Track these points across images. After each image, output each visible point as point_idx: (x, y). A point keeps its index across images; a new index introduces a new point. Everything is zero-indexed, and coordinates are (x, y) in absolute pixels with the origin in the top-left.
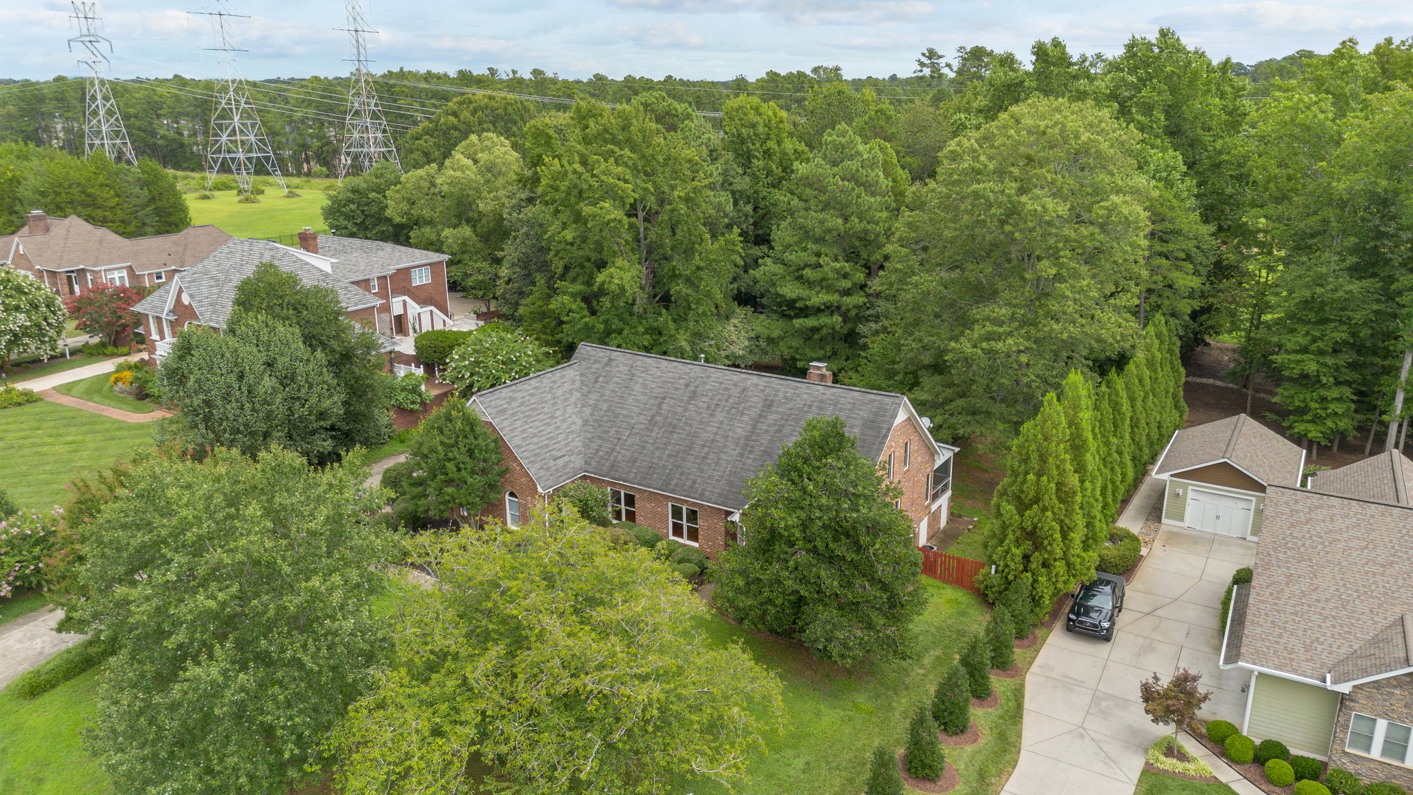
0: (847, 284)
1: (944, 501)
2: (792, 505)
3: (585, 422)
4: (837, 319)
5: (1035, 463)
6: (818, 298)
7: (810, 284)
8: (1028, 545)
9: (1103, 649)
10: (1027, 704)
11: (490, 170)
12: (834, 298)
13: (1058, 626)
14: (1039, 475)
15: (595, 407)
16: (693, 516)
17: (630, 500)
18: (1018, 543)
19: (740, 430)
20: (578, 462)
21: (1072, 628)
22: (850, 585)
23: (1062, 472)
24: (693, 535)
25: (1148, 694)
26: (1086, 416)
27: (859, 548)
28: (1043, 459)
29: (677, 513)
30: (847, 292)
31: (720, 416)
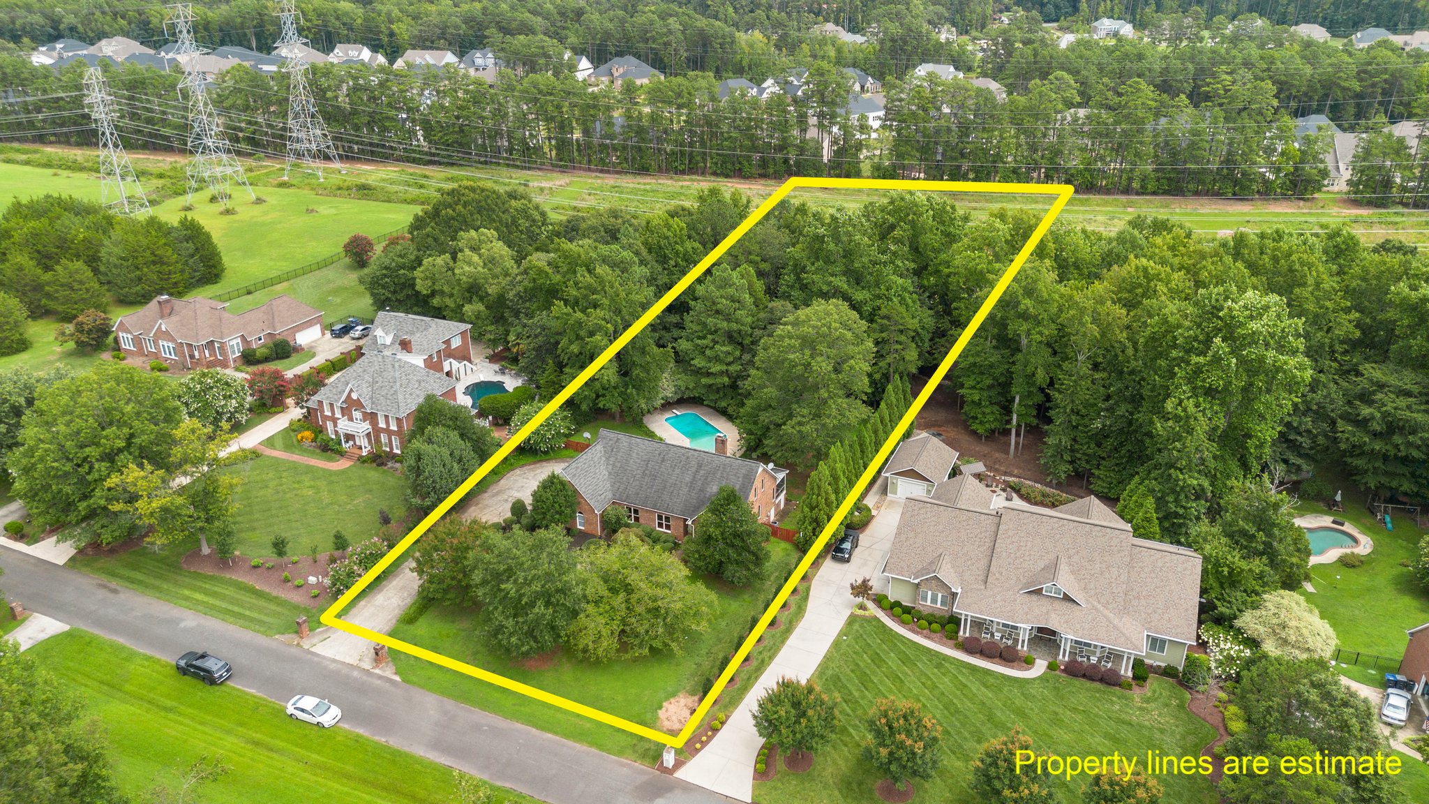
0: (730, 359)
1: (782, 497)
2: (717, 526)
3: (610, 474)
4: (726, 379)
5: (816, 491)
6: (716, 368)
7: (710, 360)
8: (814, 525)
9: (846, 566)
10: (811, 593)
11: (490, 262)
12: (724, 368)
13: (829, 556)
14: (818, 495)
15: (614, 465)
16: (667, 519)
17: (636, 511)
18: (810, 524)
19: (688, 479)
20: (610, 495)
21: (834, 558)
22: (740, 555)
23: (827, 493)
24: (668, 527)
25: (853, 587)
26: (838, 465)
27: (743, 541)
28: (819, 487)
29: (660, 518)
30: (729, 364)
31: (677, 471)
